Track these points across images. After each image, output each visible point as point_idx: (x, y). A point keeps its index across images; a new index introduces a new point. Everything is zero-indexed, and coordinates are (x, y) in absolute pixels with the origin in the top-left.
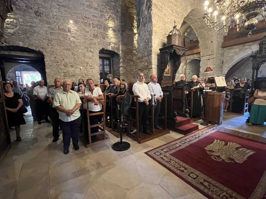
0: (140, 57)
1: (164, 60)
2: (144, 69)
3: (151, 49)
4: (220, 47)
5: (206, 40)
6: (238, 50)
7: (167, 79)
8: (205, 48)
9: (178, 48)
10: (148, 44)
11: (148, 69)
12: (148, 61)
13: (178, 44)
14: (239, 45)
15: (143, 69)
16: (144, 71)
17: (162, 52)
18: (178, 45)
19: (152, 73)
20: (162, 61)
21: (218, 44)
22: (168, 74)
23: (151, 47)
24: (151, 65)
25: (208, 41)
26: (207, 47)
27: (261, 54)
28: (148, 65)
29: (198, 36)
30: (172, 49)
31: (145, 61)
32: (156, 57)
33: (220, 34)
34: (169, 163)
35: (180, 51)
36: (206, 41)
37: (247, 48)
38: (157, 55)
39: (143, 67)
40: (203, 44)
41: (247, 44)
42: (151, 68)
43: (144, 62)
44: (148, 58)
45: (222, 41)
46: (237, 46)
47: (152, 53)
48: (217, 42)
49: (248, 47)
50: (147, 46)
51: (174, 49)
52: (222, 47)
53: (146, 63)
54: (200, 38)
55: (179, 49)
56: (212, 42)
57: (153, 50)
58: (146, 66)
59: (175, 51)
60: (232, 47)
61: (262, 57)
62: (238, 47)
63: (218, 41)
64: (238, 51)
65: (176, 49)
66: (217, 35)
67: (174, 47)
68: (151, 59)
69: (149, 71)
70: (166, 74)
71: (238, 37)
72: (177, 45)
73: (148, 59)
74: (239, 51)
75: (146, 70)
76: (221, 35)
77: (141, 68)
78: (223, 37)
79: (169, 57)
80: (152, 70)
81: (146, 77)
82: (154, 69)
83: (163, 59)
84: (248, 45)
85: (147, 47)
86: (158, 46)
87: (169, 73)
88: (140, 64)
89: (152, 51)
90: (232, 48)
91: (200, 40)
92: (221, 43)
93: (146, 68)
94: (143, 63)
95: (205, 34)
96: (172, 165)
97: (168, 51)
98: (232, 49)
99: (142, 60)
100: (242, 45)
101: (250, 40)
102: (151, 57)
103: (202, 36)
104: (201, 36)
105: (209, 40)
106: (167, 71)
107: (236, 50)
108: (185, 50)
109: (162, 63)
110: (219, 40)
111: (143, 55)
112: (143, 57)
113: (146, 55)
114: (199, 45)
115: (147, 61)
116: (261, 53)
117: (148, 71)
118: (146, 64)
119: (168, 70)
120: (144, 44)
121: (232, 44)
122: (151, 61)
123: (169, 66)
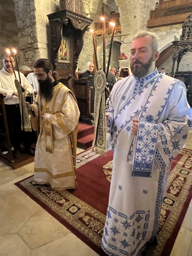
0: (20, 27)
1: (56, 35)
2: (28, 48)
3: (35, 14)
4: (146, 26)
5: (128, 13)
6: (165, 33)
7: (65, 68)
8: (127, 25)
9: (76, 18)
10: (29, 4)
11: (33, 50)
12: (32, 35)
13: (76, 10)
14: (166, 27)
15: (26, 48)
16: (27, 52)
17: (52, 22)
18: (77, 13)
19: (38, 56)
20: (53, 37)
21: (142, 22)
22: (66, 59)
23: (33, 10)
24: (36, 42)
25: (130, 14)
26: (129, 24)
27: (183, 40)
28: (33, 42)
29: (118, 6)
30: (66, 18)
31: (29, 36)
32: (45, 29)
33: (145, 7)
34: (47, 196)
35: (79, 23)
36: (128, 15)
37: (174, 32)
38: (44, 25)
39: (26, 45)
40: (125, 19)
41: (175, 26)
42: (36, 47)
43: (26, 36)
44: (31, 30)
45: (148, 17)
46: (164, 27)
47: (36, 21)
48: (142, 19)
49: (175, 30)
50: (28, 7)
51: (68, 18)
52: (148, 27)
53: (29, 38)
54: (121, 9)
55: (78, 20)
56: (135, 17)
57: (38, 16)
58: (30, 44)
59: (69, 21)
60: (159, 28)
61: (184, 45)
62: (166, 28)
63: (142, 17)
64: (164, 35)
65: (71, 19)
66: (142, 8)
67: (68, 15)
68: (36, 32)
69: (35, 53)
70: (62, 59)
71: (166, 15)
72: (74, 12)
73: (32, 32)
74: (166, 35)
75: (30, 50)
76: (147, 8)
77: (23, 48)
78: (149, 11)
79: (62, 32)
80: (38, 51)
81: (31, 63)
82: (42, 51)
83: (54, 33)
84: (176, 28)
85: (29, 9)
86: (46, 10)
87: (68, 58)
88: (21, 39)
89: (35, 18)
90: (158, 30)
91: (120, 11)
92: (147, 20)
93: (30, 47)
94: (26, 39)
95: (127, 2)
96: (51, 197)
97: (60, 20)
98: (159, 32)
99: (24, 34)
100: (169, 27)
101: (178, 21)
102: (35, 28)
103: (123, 6)
104: (121, 6)
105: (132, 14)
106: (64, 54)
107: (163, 33)
108: (87, 22)
109: (53, 41)
110: (145, 16)
111: (24, 24)
112: (25, 27)
113: (28, 23)
114: (120, 19)
115: (30, 35)
116: (183, 38)
117: (33, 54)
118: (30, 41)
119: (66, 54)
120: (24, 4)
121: (158, 24)
122: (36, 36)
123: (67, 47)
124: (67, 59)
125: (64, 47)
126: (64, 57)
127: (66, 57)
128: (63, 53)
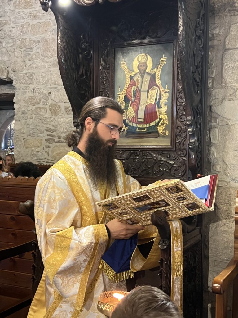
22: (151, 133)
106: (141, 115)
123: (158, 82)
124: (157, 132)
125: (145, 87)
126: (145, 126)
127: (154, 123)
128: (137, 112)
